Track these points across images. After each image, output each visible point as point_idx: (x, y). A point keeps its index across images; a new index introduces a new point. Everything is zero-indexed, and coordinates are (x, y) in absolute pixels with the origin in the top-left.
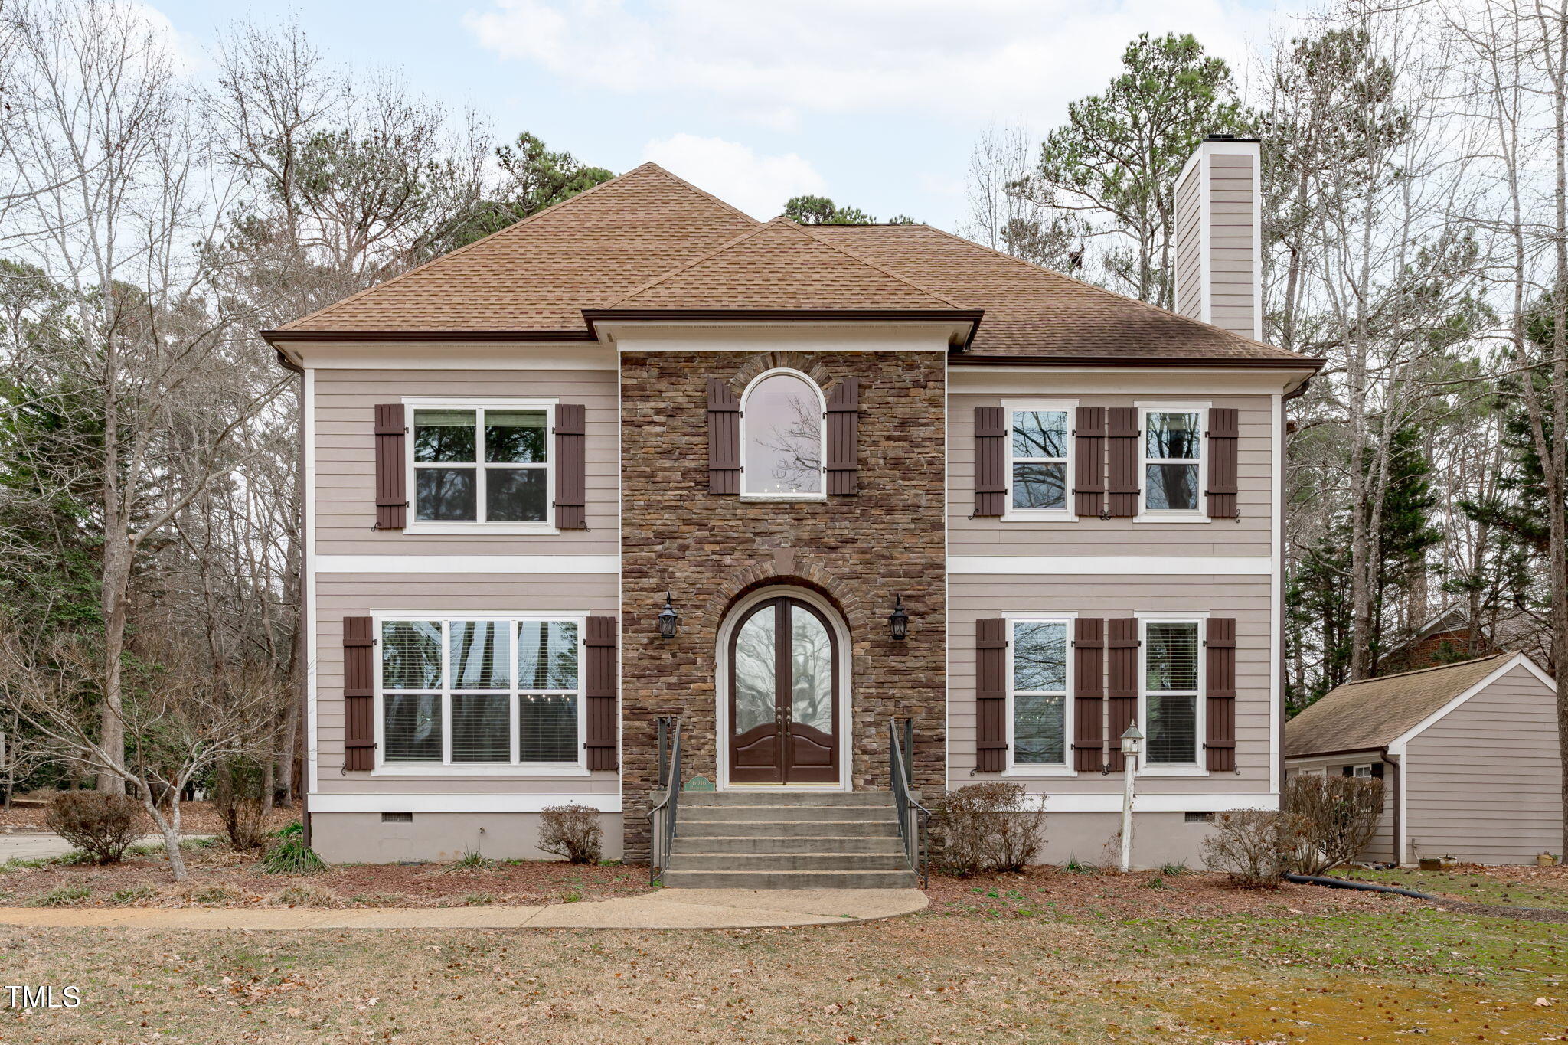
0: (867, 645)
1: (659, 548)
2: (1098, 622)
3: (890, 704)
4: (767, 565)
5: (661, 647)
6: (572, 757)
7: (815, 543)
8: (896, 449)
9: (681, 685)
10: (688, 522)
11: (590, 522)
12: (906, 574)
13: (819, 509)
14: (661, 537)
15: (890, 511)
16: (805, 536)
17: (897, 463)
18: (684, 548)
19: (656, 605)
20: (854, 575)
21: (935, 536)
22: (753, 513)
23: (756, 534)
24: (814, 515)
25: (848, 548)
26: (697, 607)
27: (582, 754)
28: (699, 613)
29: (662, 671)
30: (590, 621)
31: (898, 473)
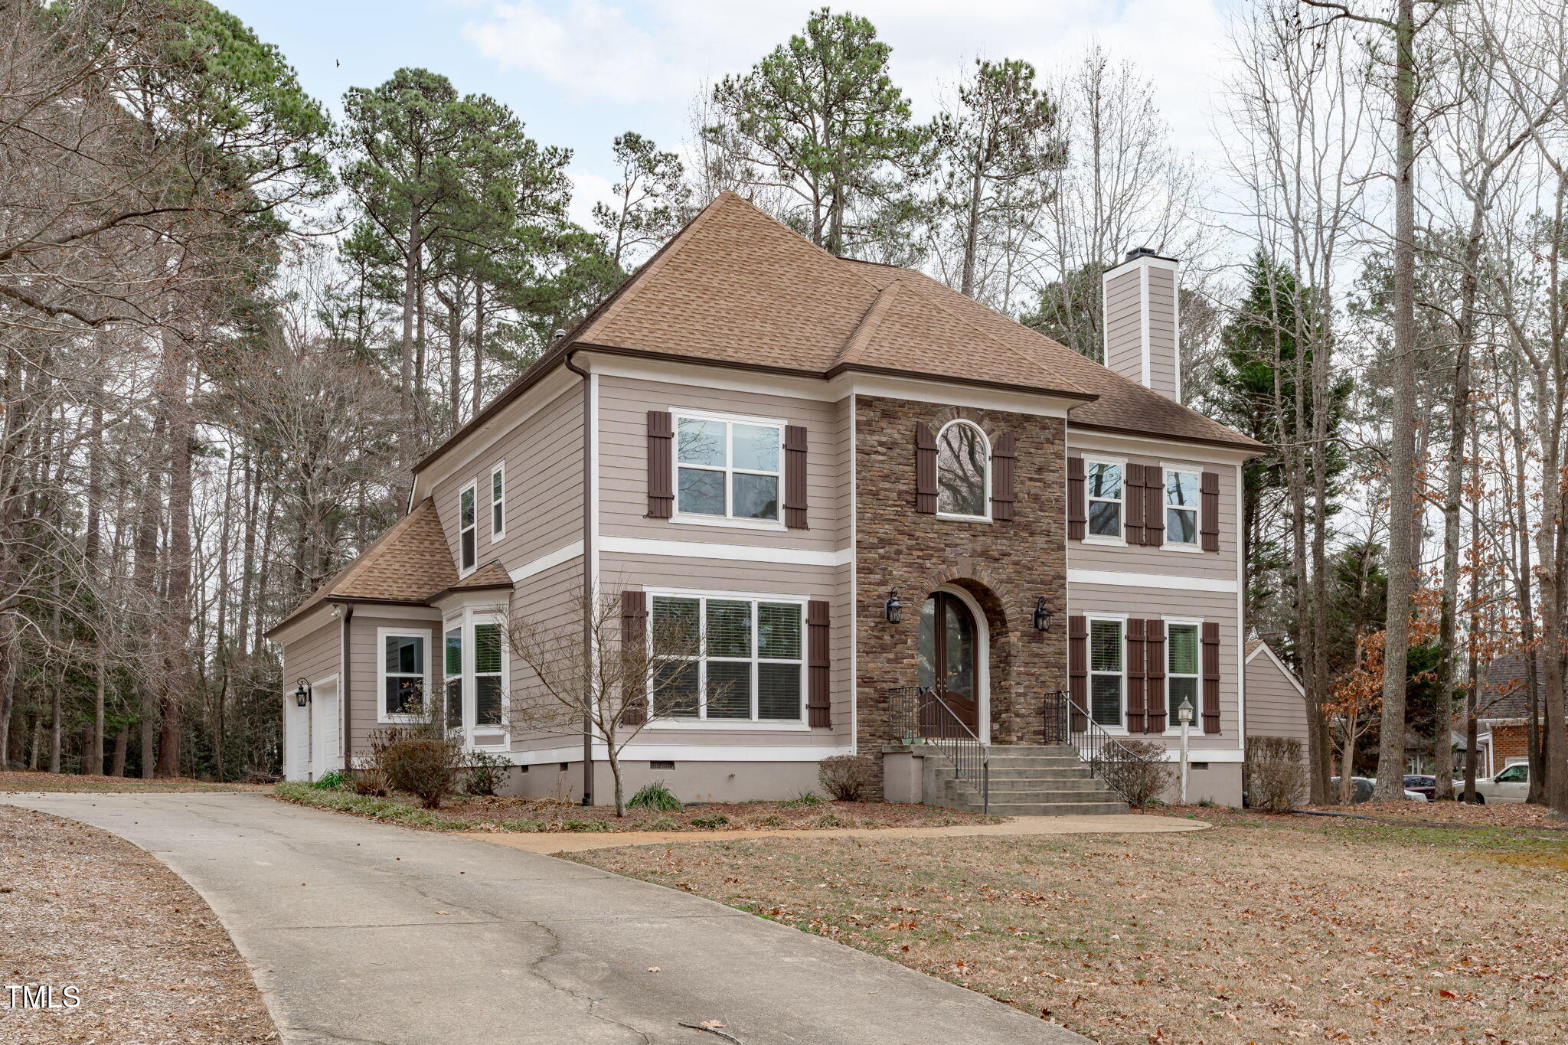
0: (1018, 634)
1: (881, 551)
2: (1141, 621)
3: (1033, 679)
4: (954, 569)
5: (883, 630)
6: (796, 715)
7: (985, 554)
8: (1035, 487)
9: (897, 660)
10: (902, 533)
11: (810, 523)
12: (1042, 582)
13: (987, 529)
14: (883, 542)
15: (1032, 534)
16: (979, 549)
17: (1036, 498)
18: (899, 552)
19: (880, 597)
20: (1010, 581)
21: (1059, 554)
22: (946, 528)
23: (947, 545)
24: (984, 534)
25: (1006, 560)
26: (907, 599)
27: (805, 713)
28: (909, 604)
29: (884, 649)
30: (811, 604)
31: (1037, 506)
